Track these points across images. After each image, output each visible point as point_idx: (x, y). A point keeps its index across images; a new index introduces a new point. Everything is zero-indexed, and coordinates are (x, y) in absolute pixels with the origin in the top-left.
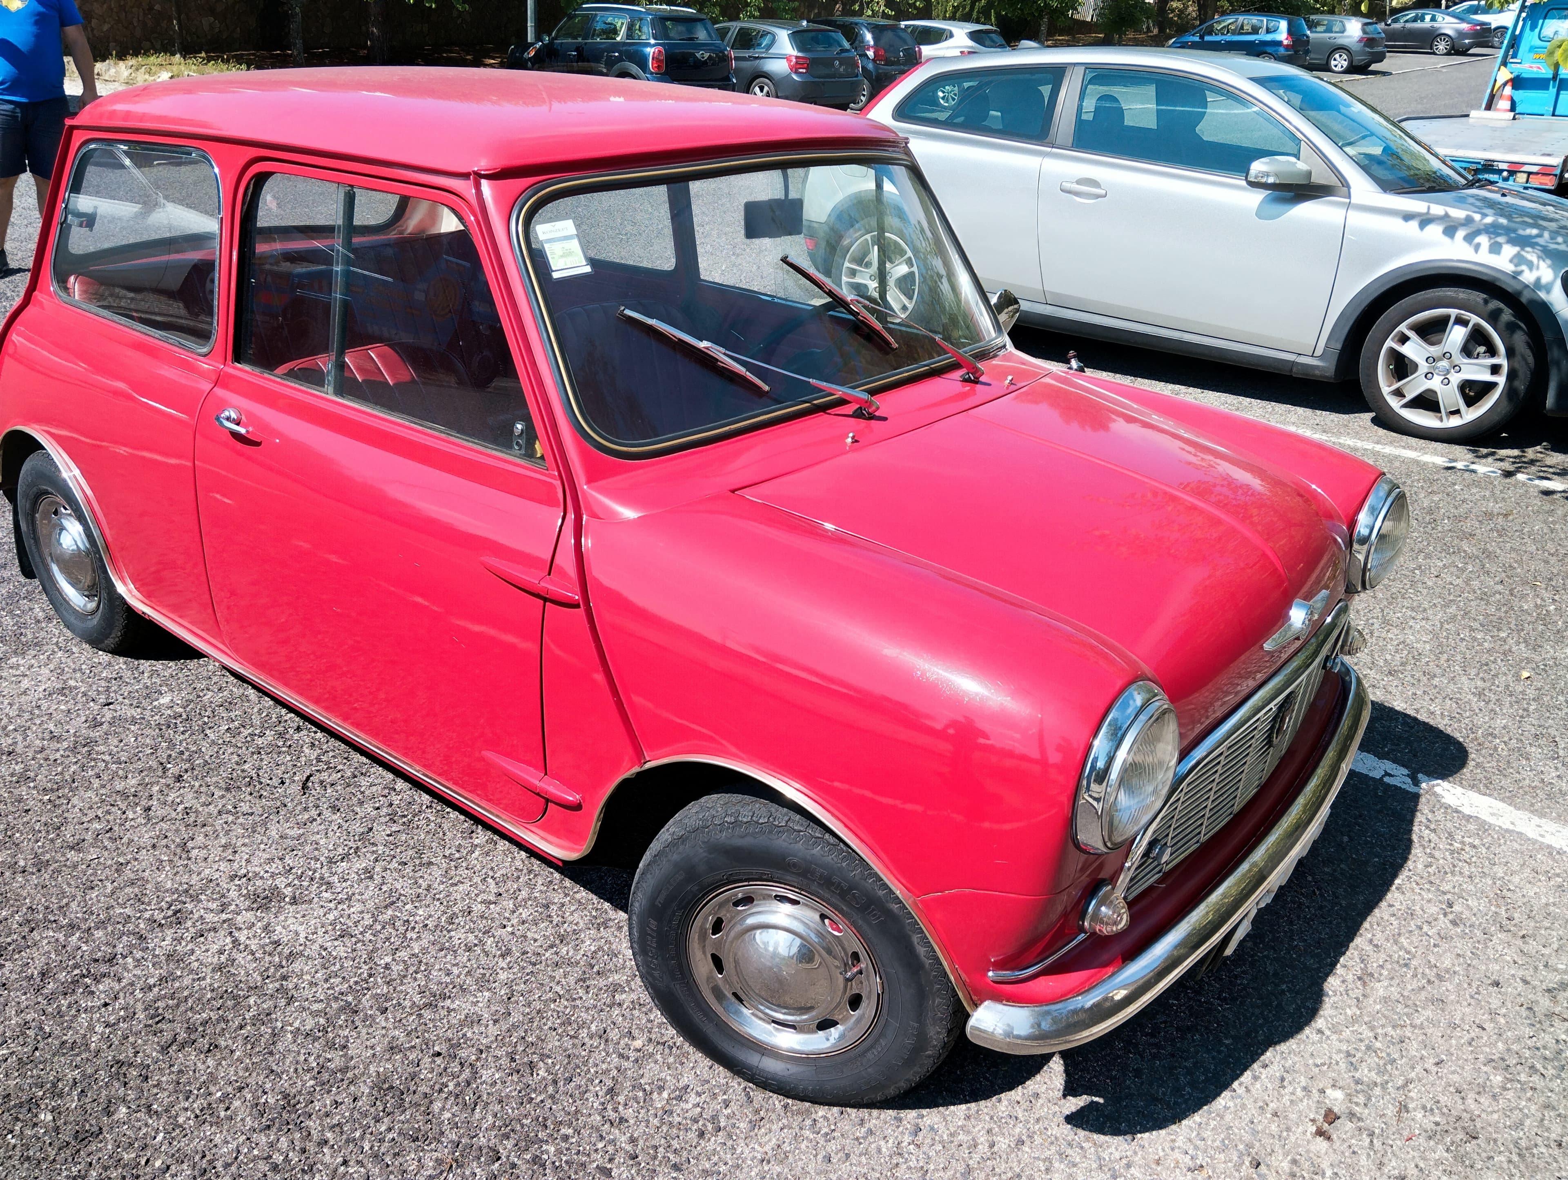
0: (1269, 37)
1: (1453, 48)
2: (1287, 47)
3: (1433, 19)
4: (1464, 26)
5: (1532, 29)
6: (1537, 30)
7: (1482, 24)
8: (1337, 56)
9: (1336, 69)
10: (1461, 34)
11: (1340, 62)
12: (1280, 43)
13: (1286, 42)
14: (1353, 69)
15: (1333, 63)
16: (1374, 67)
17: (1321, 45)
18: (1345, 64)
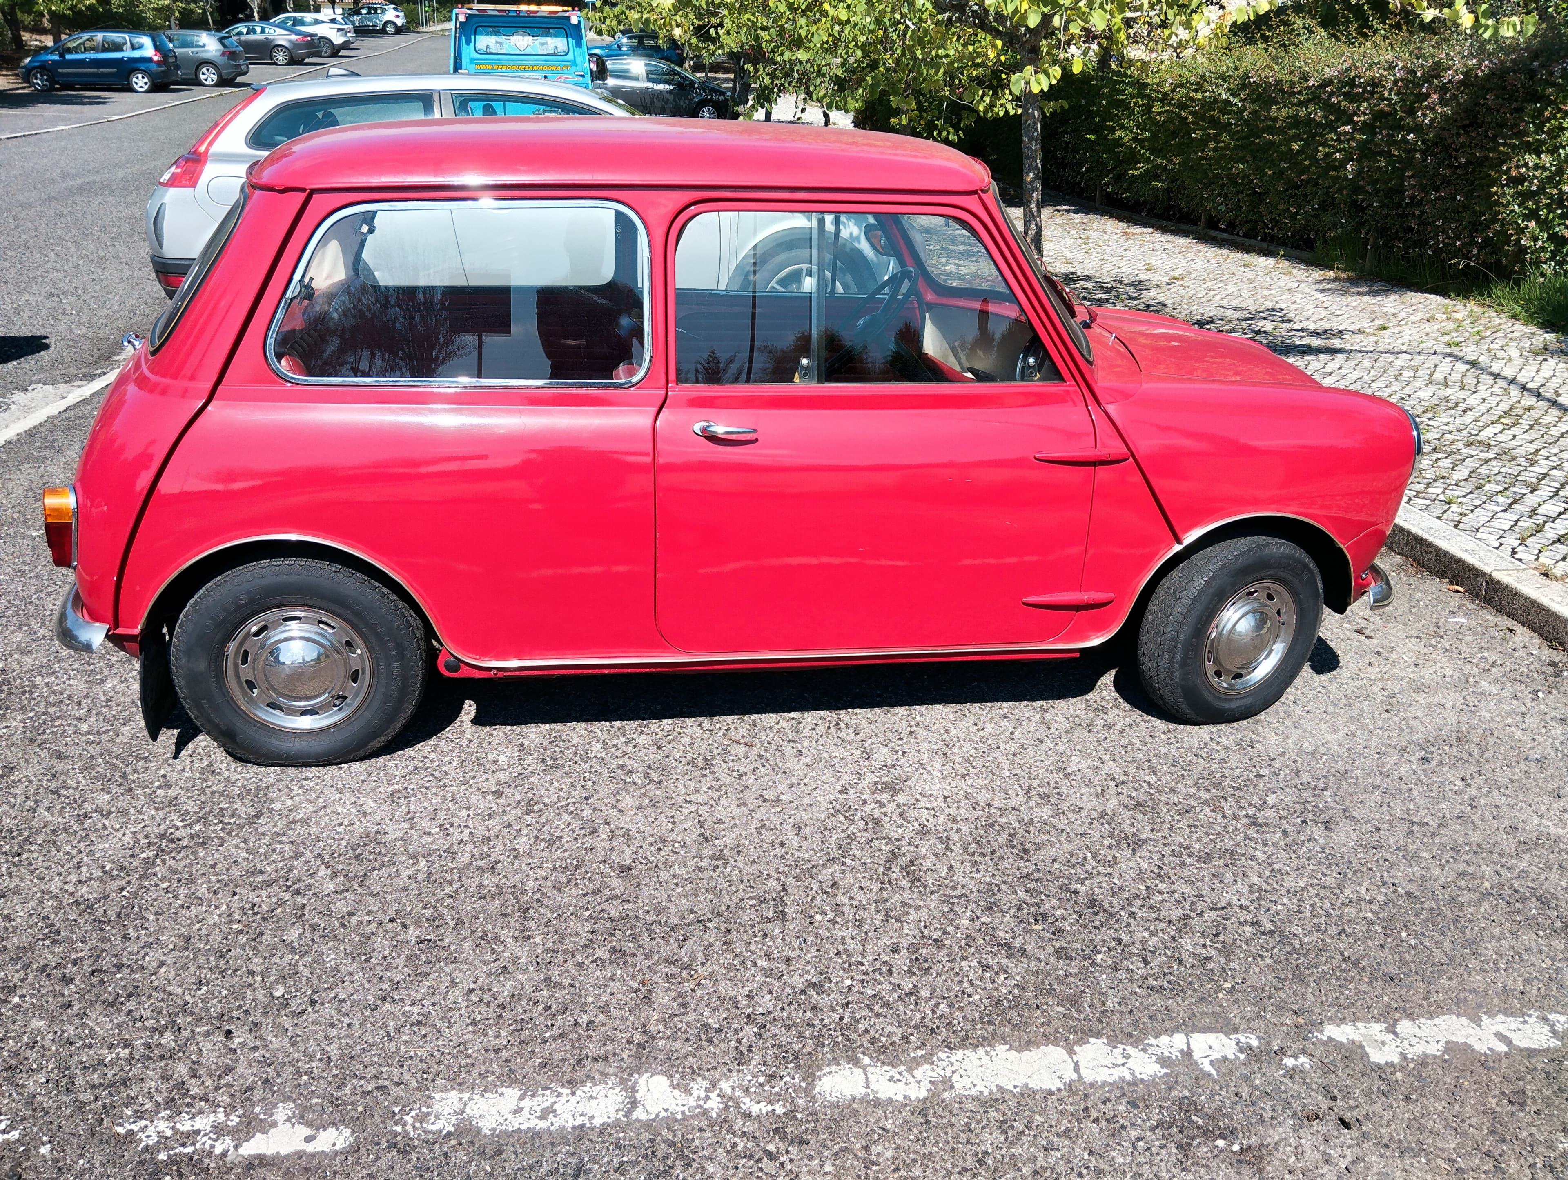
0: (136, 54)
1: (291, 57)
2: (158, 63)
3: (263, 31)
4: (294, 37)
5: (468, 42)
6: (472, 44)
7: (311, 35)
8: (204, 70)
9: (208, 83)
10: (296, 45)
11: (209, 76)
12: (150, 60)
13: (156, 58)
14: (223, 82)
15: (202, 77)
16: (239, 80)
17: (188, 59)
18: (215, 77)
